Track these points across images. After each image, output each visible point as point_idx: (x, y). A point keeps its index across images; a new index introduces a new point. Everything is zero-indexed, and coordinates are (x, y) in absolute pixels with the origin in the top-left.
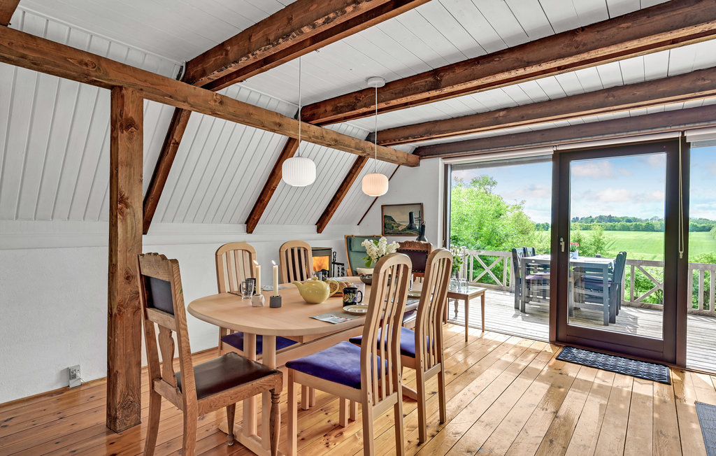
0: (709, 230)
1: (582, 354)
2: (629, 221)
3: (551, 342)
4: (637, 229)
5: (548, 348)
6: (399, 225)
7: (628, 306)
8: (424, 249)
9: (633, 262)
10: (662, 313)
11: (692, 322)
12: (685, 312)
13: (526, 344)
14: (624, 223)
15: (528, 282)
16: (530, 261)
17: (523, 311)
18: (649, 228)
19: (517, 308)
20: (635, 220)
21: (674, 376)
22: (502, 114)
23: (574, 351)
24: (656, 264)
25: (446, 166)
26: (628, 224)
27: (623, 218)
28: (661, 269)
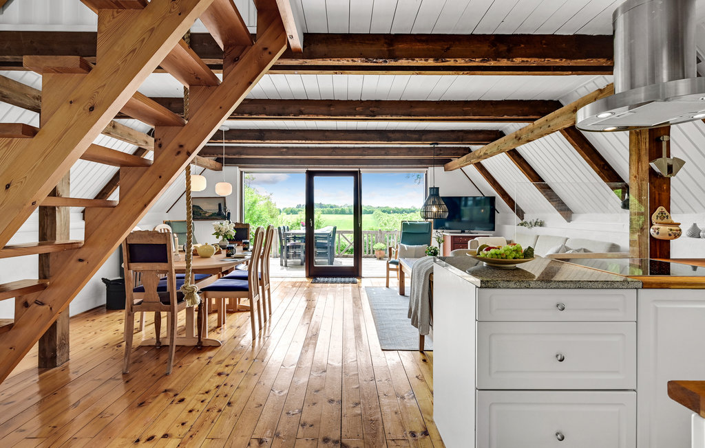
0: (372, 213)
1: (322, 279)
2: (332, 207)
3: (307, 277)
4: (336, 212)
5: (306, 280)
6: (206, 212)
7: (338, 257)
8: (245, 227)
9: (339, 232)
10: (353, 259)
11: (364, 261)
12: (361, 257)
13: (295, 280)
14: (329, 209)
15: (288, 247)
16: (289, 234)
17: (286, 266)
18: (343, 212)
19: (282, 265)
20: (336, 206)
21: (358, 280)
22: (284, 150)
23: (318, 279)
24: (349, 232)
25: (241, 172)
26: (332, 209)
27: (328, 205)
28: (353, 235)
